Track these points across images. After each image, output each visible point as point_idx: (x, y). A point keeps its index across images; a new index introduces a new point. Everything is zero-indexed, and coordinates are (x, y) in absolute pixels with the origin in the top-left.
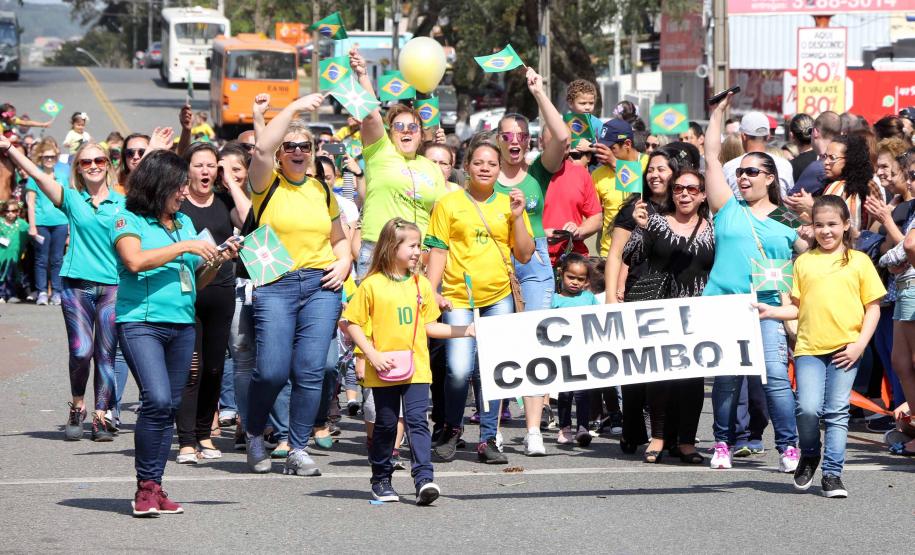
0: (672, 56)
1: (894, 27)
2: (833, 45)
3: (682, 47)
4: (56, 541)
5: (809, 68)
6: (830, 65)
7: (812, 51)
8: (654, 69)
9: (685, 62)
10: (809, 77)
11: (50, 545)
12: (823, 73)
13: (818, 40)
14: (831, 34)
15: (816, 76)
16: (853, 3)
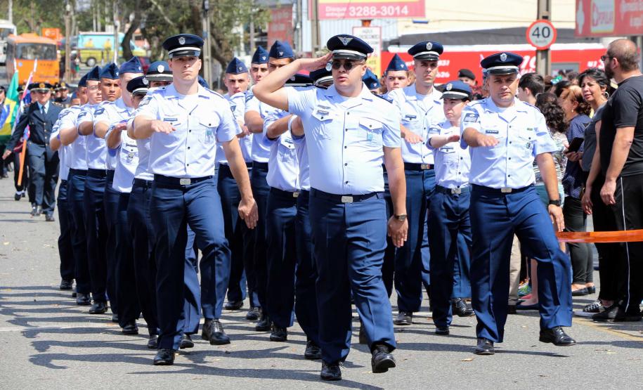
2: (373, 37)
13: (364, 34)
14: (372, 30)
16: (384, 12)
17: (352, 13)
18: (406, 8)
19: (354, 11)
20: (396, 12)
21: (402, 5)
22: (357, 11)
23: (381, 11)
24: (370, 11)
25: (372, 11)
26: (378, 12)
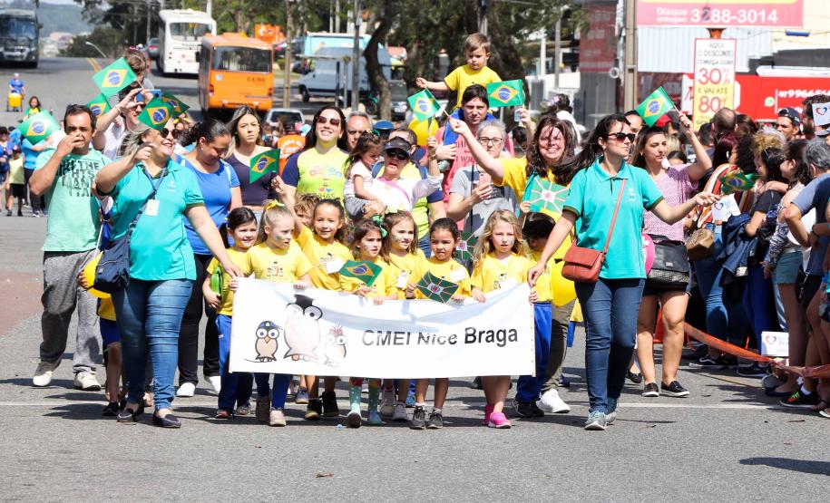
0: (590, 60)
1: (776, 40)
2: (724, 53)
3: (598, 52)
4: (71, 453)
5: (704, 72)
6: (721, 70)
7: (708, 58)
8: (574, 70)
9: (600, 65)
10: (704, 80)
11: (66, 456)
12: (715, 77)
13: (712, 49)
14: (723, 45)
15: (709, 79)
16: (742, 19)
17: (696, 18)
18: (774, 12)
19: (697, 15)
20: (759, 18)
21: (769, 8)
23: (738, 16)
24: (721, 15)
25: (724, 15)
26: (734, 18)
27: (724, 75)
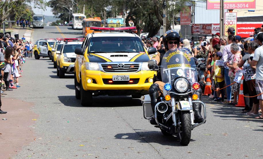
1: (245, 13)
2: (233, 16)
5: (228, 22)
6: (233, 21)
7: (229, 18)
10: (228, 24)
12: (231, 23)
13: (230, 15)
14: (233, 14)
15: (229, 24)
16: (238, 7)
17: (225, 7)
18: (247, 4)
19: (226, 6)
20: (243, 6)
22: (227, 6)
23: (237, 6)
24: (232, 6)
25: (233, 6)
26: (236, 6)
27: (233, 22)
